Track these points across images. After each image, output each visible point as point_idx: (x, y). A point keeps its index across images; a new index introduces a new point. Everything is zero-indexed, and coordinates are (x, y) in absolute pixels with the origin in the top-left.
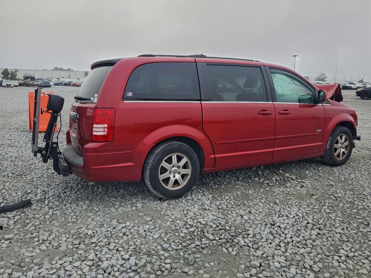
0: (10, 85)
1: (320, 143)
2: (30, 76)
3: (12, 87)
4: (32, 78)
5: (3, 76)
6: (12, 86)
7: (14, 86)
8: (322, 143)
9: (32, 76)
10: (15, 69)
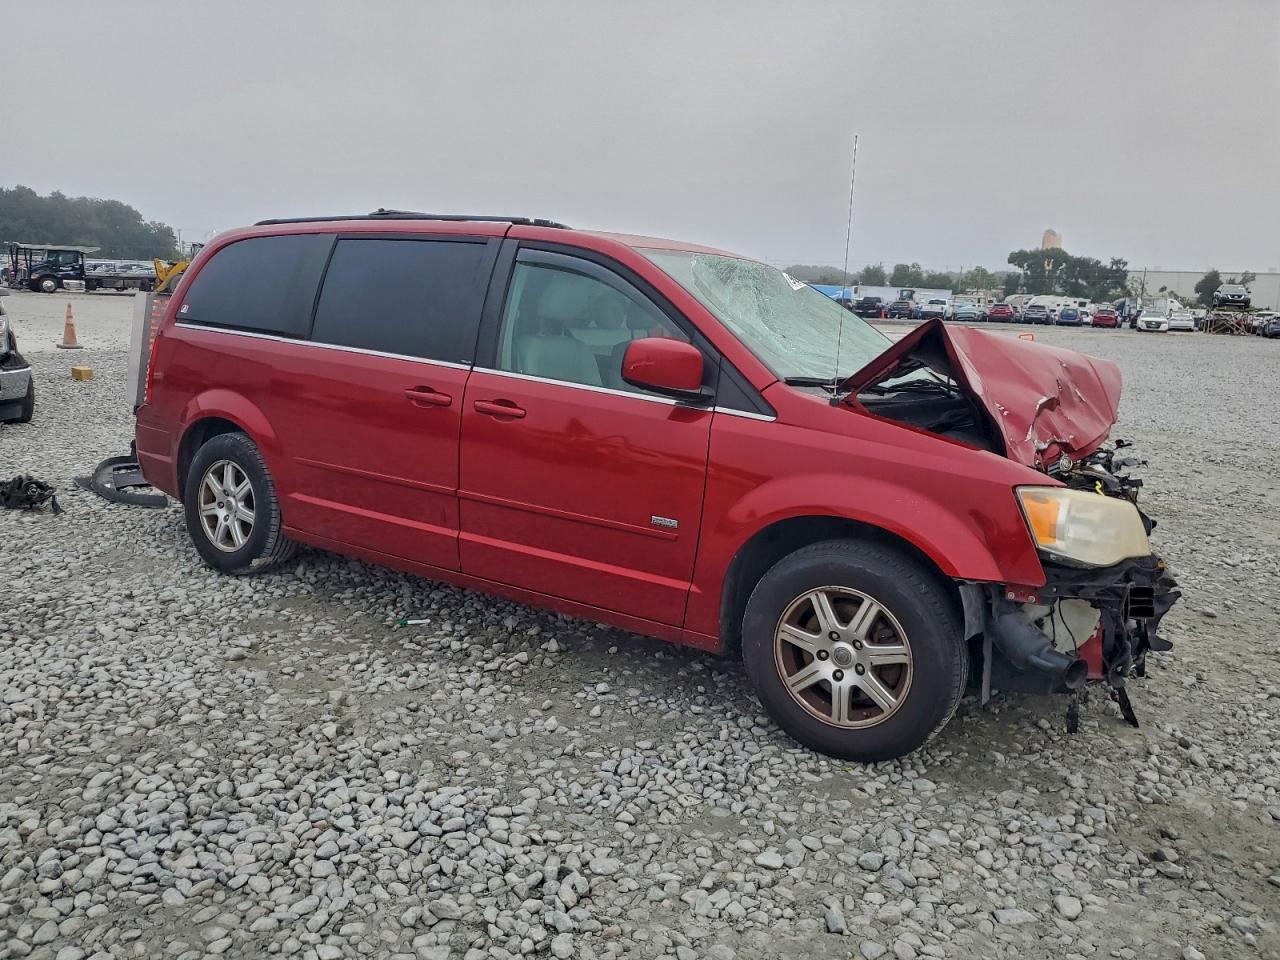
0: (1159, 324)
1: (684, 585)
2: (1233, 296)
3: (1165, 332)
4: (1240, 302)
5: (1198, 295)
6: (1164, 327)
7: (1170, 330)
8: (694, 588)
9: (1240, 296)
10: (1246, 273)
